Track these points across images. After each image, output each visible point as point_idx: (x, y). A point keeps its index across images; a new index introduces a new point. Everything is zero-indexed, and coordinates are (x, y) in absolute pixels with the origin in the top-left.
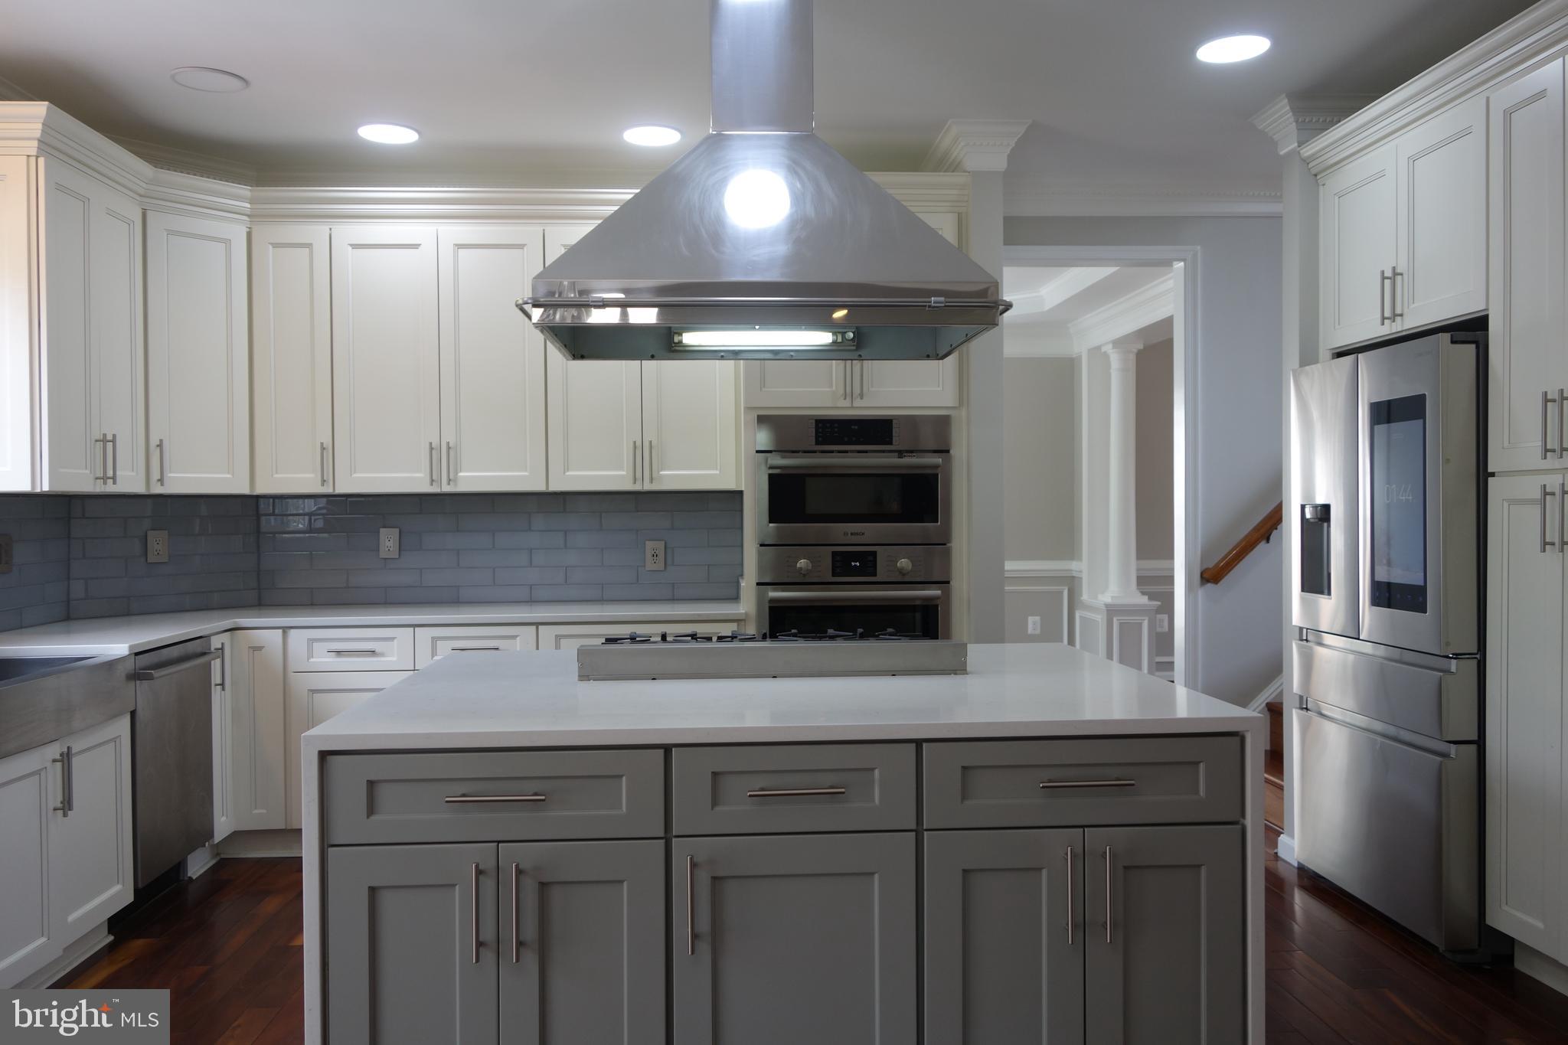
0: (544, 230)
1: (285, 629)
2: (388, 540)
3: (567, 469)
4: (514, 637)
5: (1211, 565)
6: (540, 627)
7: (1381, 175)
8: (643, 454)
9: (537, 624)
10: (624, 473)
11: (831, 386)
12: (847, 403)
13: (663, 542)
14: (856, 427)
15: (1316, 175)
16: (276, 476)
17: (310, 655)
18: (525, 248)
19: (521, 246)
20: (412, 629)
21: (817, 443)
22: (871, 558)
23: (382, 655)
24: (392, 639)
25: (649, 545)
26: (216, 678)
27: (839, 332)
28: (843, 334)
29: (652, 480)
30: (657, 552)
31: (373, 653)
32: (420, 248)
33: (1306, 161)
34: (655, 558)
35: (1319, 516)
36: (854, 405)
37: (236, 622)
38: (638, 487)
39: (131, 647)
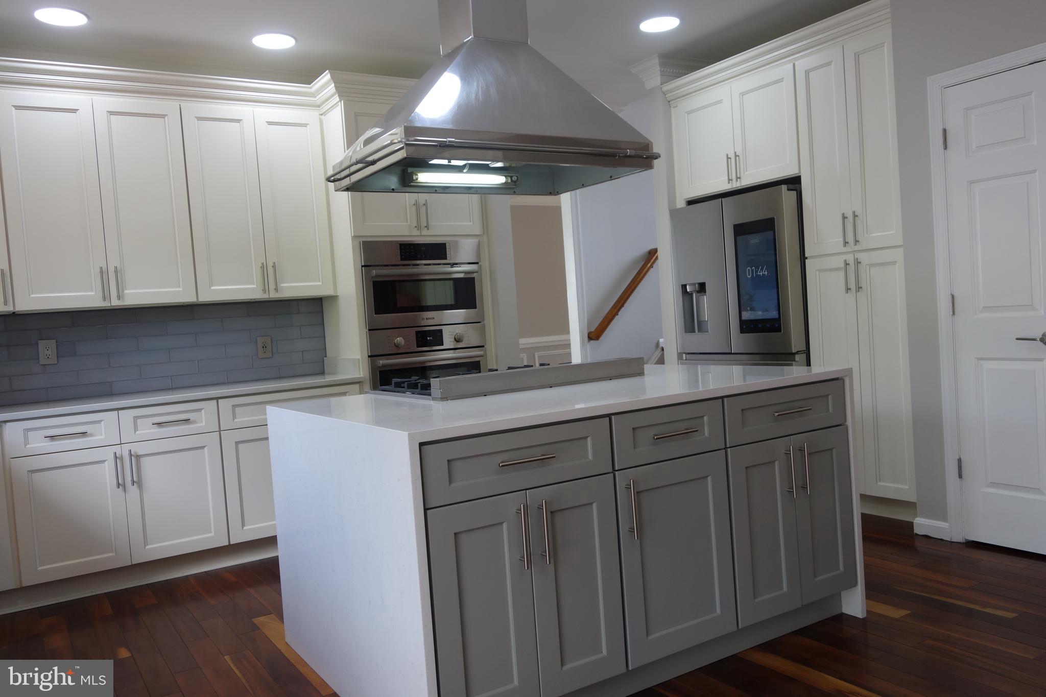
0: (180, 105)
3: (211, 285)
4: (200, 410)
5: (593, 330)
6: (219, 400)
7: (720, 102)
8: (268, 272)
9: (217, 399)
10: (255, 286)
11: (407, 221)
12: (418, 233)
13: (269, 337)
14: (424, 249)
15: (669, 102)
17: (26, 443)
18: (166, 118)
19: (163, 116)
20: (117, 412)
21: (402, 259)
22: (439, 334)
23: (91, 435)
24: (99, 422)
25: (260, 339)
27: (508, 176)
28: (511, 177)
29: (276, 290)
30: (266, 345)
31: (84, 434)
32: (78, 112)
33: (664, 93)
34: (265, 348)
35: (697, 289)
36: (422, 234)
38: (265, 297)
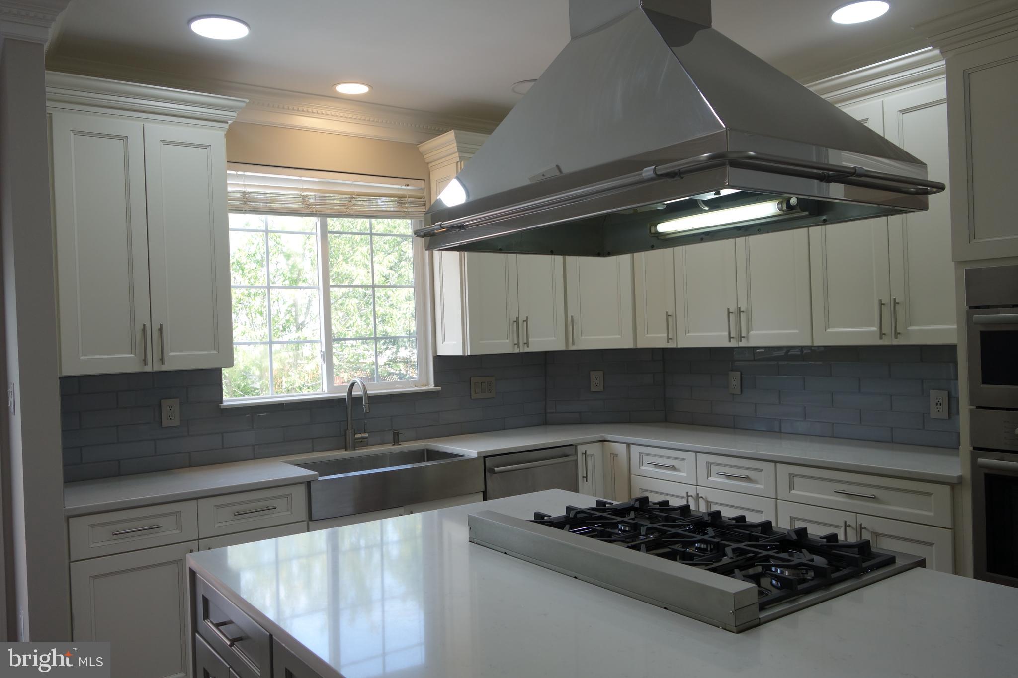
1: (629, 445)
2: (734, 379)
3: (827, 325)
4: (761, 470)
6: (777, 465)
8: (890, 311)
9: (775, 463)
10: (872, 329)
13: (947, 392)
16: (647, 336)
17: (641, 464)
20: (695, 454)
23: (679, 470)
24: (683, 460)
25: (933, 393)
26: (581, 473)
28: (789, 200)
29: (897, 334)
30: (941, 401)
34: (939, 406)
37: (602, 436)
38: (886, 342)
39: (478, 453)
